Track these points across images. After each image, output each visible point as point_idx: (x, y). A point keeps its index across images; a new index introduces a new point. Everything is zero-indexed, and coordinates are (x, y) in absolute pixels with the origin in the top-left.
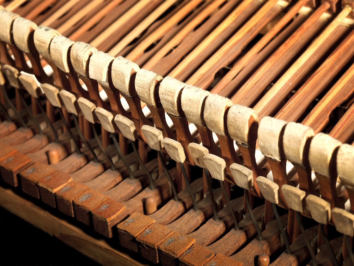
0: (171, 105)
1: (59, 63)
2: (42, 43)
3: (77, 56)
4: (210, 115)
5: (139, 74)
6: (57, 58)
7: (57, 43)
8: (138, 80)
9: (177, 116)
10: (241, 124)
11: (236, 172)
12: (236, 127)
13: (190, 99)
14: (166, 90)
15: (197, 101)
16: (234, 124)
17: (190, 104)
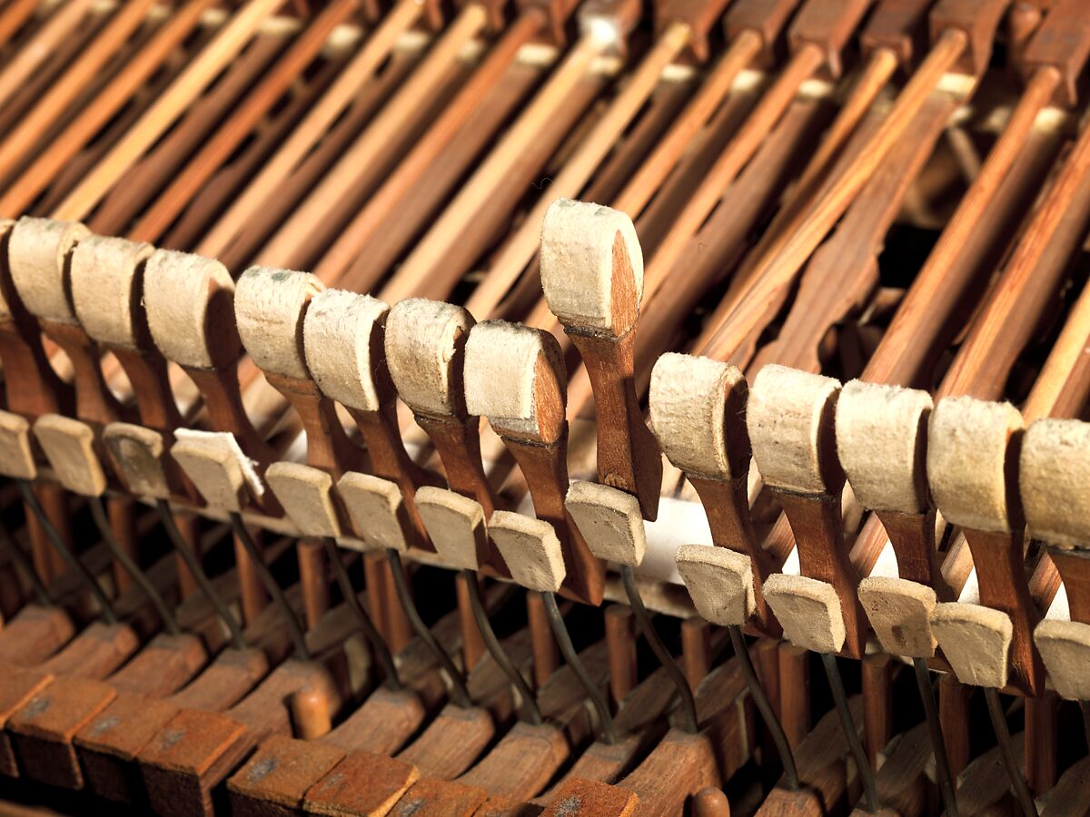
0: (796, 459)
1: (344, 381)
2: (270, 322)
3: (414, 346)
4: (955, 469)
5: (664, 372)
6: (333, 364)
7: (329, 314)
8: (663, 394)
9: (814, 495)
10: (1078, 479)
11: (1060, 649)
12: (1058, 493)
13: (869, 426)
14: (774, 410)
15: (898, 429)
16: (1049, 486)
17: (871, 442)
